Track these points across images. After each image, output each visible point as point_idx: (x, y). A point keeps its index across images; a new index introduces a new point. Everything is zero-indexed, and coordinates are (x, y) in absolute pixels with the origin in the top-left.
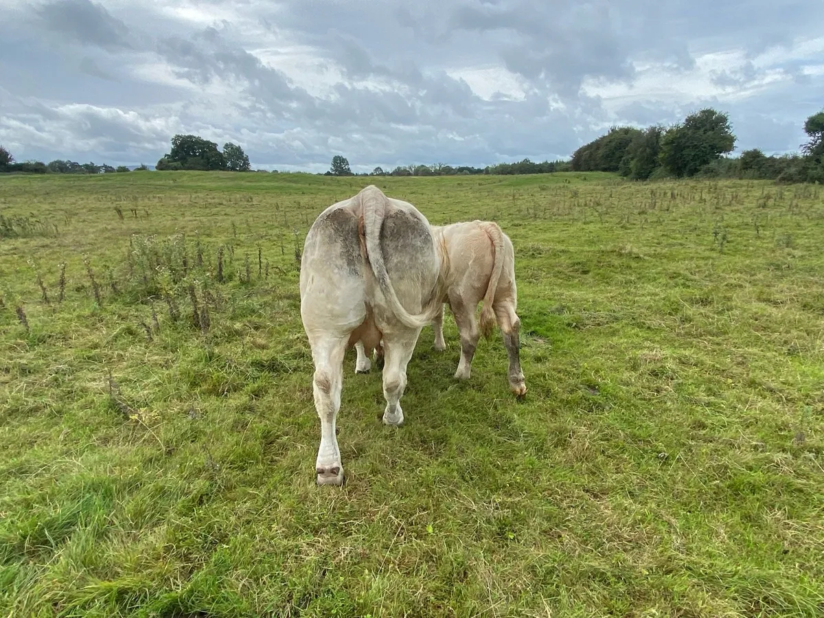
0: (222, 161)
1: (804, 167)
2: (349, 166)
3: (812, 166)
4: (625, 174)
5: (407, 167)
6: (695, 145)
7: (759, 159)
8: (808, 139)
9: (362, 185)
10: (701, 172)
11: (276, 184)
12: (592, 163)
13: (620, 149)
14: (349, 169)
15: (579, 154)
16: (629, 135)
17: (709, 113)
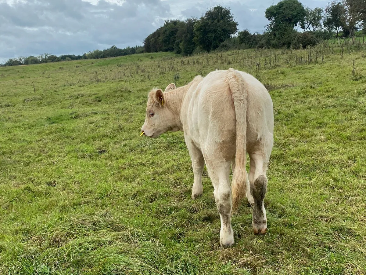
1: (268, 40)
3: (272, 38)
4: (179, 52)
5: (18, 58)
6: (214, 30)
7: (247, 36)
8: (268, 22)
10: (220, 47)
12: (157, 46)
13: (173, 35)
15: (148, 41)
16: (177, 26)
17: (219, 9)
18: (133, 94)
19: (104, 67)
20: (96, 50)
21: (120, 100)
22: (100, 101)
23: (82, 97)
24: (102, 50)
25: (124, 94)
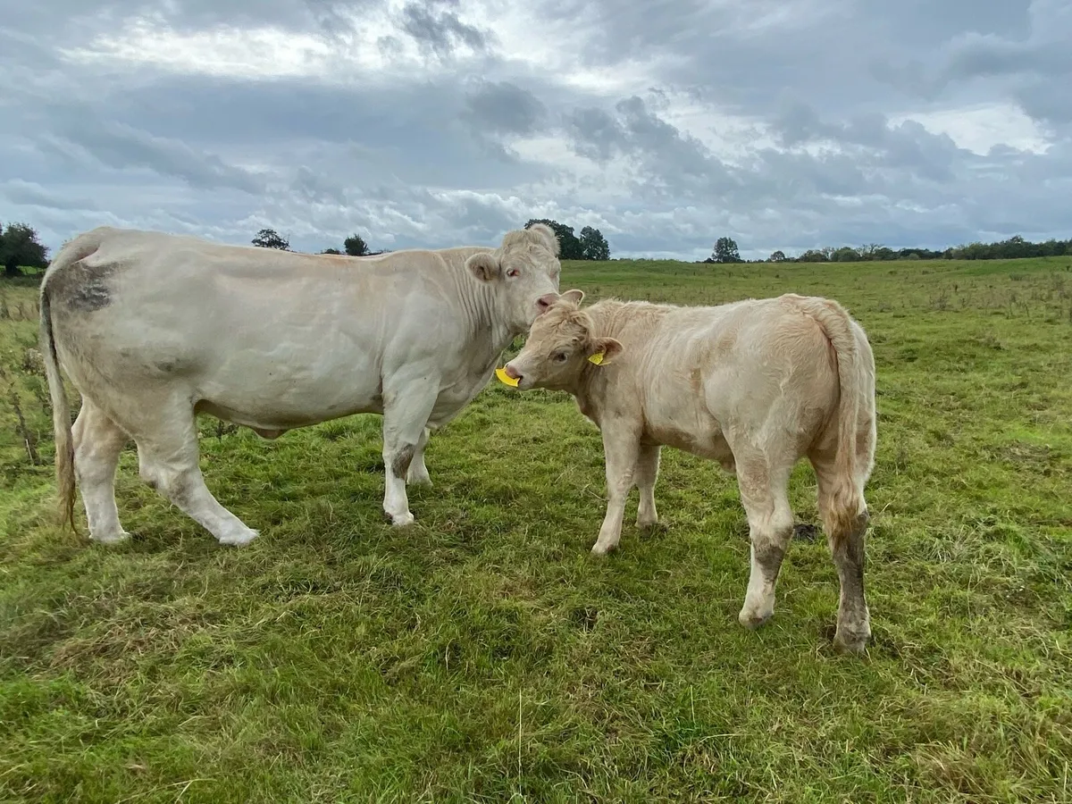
0: (578, 249)
2: (738, 251)
5: (821, 250)
9: (746, 274)
11: (636, 274)
14: (737, 255)
18: (1004, 355)
19: (980, 277)
20: (974, 242)
21: (963, 366)
22: (911, 360)
23: (879, 342)
24: (989, 244)
25: (979, 351)
